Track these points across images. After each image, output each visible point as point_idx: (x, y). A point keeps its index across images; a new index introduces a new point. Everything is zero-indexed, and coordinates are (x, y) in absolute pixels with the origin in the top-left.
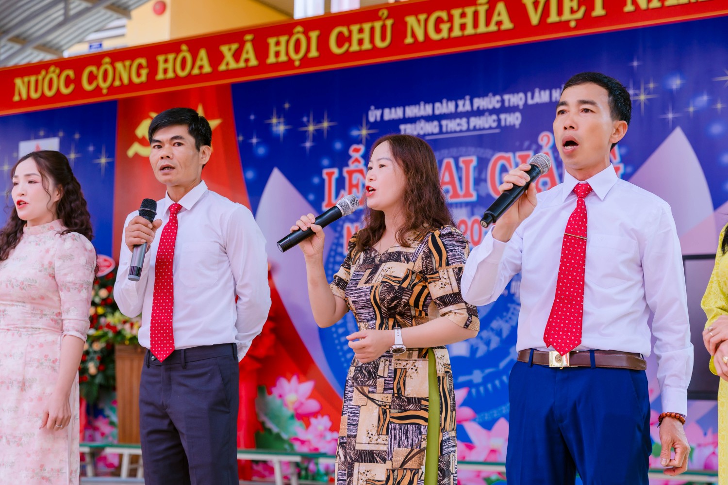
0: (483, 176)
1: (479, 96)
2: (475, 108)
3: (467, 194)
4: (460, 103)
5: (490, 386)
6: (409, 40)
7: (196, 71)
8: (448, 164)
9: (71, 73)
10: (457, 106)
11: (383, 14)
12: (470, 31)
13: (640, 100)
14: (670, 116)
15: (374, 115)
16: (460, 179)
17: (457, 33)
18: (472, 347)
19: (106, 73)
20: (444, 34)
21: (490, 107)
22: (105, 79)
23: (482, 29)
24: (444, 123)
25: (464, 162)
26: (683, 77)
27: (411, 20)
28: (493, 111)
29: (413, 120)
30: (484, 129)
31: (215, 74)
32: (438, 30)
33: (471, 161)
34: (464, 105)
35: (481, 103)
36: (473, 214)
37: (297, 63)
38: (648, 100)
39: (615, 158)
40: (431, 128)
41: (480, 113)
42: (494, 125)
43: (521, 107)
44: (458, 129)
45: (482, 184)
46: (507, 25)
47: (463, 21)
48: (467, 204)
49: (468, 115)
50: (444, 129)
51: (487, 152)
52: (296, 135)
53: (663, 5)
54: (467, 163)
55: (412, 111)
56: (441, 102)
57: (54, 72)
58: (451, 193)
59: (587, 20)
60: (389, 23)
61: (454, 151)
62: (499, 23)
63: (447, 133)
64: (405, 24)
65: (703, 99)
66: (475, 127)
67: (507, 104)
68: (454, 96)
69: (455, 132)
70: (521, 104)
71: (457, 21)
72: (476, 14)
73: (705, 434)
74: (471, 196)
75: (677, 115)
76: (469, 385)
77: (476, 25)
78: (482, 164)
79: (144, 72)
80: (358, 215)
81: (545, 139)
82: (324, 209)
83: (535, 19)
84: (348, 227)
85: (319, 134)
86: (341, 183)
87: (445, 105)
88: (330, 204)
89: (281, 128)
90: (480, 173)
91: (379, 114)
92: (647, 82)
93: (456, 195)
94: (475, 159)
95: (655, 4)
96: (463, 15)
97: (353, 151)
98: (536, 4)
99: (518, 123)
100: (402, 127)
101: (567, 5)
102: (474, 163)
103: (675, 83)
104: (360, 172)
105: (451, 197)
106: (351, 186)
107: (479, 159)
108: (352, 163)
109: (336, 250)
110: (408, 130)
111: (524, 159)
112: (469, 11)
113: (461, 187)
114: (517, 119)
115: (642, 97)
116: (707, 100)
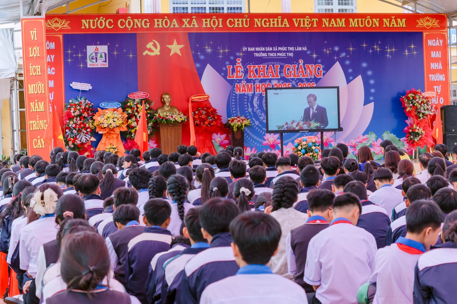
0: (282, 71)
2: (279, 50)
6: (256, 26)
7: (172, 26)
8: (271, 66)
9: (112, 20)
10: (273, 49)
11: (246, 16)
12: (276, 26)
14: (336, 58)
15: (244, 49)
16: (275, 71)
17: (272, 26)
19: (129, 22)
20: (268, 26)
21: (284, 50)
22: (129, 24)
23: (280, 26)
24: (269, 54)
25: (276, 66)
26: (338, 47)
27: (256, 20)
28: (284, 52)
29: (258, 52)
30: (282, 57)
31: (180, 28)
32: (265, 24)
34: (275, 49)
35: (279, 48)
36: (279, 82)
37: (215, 29)
40: (264, 55)
41: (280, 52)
42: (285, 56)
45: (282, 73)
46: (288, 26)
48: (277, 79)
49: (276, 52)
51: (283, 64)
52: (215, 53)
53: (333, 26)
55: (258, 49)
57: (103, 19)
59: (312, 27)
60: (248, 19)
61: (273, 63)
62: (285, 25)
63: (270, 57)
64: (254, 21)
66: (279, 56)
67: (289, 50)
68: (272, 46)
69: (272, 57)
70: (293, 50)
71: (272, 23)
72: (278, 21)
74: (279, 77)
77: (278, 24)
78: (282, 67)
79: (148, 24)
80: (240, 81)
81: (301, 61)
82: (228, 78)
83: (296, 25)
84: (237, 85)
85: (224, 53)
86: (233, 70)
87: (269, 48)
88: (230, 77)
89: (210, 50)
90: (281, 70)
91: (246, 49)
92: (329, 48)
93: (273, 76)
94: (279, 65)
95: (331, 26)
96: (273, 21)
97: (237, 60)
98: (296, 21)
99: (292, 56)
100: (255, 54)
101: (306, 22)
102: (279, 67)
103: (337, 49)
104: (240, 67)
105: (272, 77)
106: (237, 71)
107: (280, 66)
108: (237, 64)
109: (232, 92)
110: (257, 55)
111: (294, 67)
112: (276, 20)
113: (275, 74)
114: (292, 54)
115: (328, 52)
116: (345, 54)
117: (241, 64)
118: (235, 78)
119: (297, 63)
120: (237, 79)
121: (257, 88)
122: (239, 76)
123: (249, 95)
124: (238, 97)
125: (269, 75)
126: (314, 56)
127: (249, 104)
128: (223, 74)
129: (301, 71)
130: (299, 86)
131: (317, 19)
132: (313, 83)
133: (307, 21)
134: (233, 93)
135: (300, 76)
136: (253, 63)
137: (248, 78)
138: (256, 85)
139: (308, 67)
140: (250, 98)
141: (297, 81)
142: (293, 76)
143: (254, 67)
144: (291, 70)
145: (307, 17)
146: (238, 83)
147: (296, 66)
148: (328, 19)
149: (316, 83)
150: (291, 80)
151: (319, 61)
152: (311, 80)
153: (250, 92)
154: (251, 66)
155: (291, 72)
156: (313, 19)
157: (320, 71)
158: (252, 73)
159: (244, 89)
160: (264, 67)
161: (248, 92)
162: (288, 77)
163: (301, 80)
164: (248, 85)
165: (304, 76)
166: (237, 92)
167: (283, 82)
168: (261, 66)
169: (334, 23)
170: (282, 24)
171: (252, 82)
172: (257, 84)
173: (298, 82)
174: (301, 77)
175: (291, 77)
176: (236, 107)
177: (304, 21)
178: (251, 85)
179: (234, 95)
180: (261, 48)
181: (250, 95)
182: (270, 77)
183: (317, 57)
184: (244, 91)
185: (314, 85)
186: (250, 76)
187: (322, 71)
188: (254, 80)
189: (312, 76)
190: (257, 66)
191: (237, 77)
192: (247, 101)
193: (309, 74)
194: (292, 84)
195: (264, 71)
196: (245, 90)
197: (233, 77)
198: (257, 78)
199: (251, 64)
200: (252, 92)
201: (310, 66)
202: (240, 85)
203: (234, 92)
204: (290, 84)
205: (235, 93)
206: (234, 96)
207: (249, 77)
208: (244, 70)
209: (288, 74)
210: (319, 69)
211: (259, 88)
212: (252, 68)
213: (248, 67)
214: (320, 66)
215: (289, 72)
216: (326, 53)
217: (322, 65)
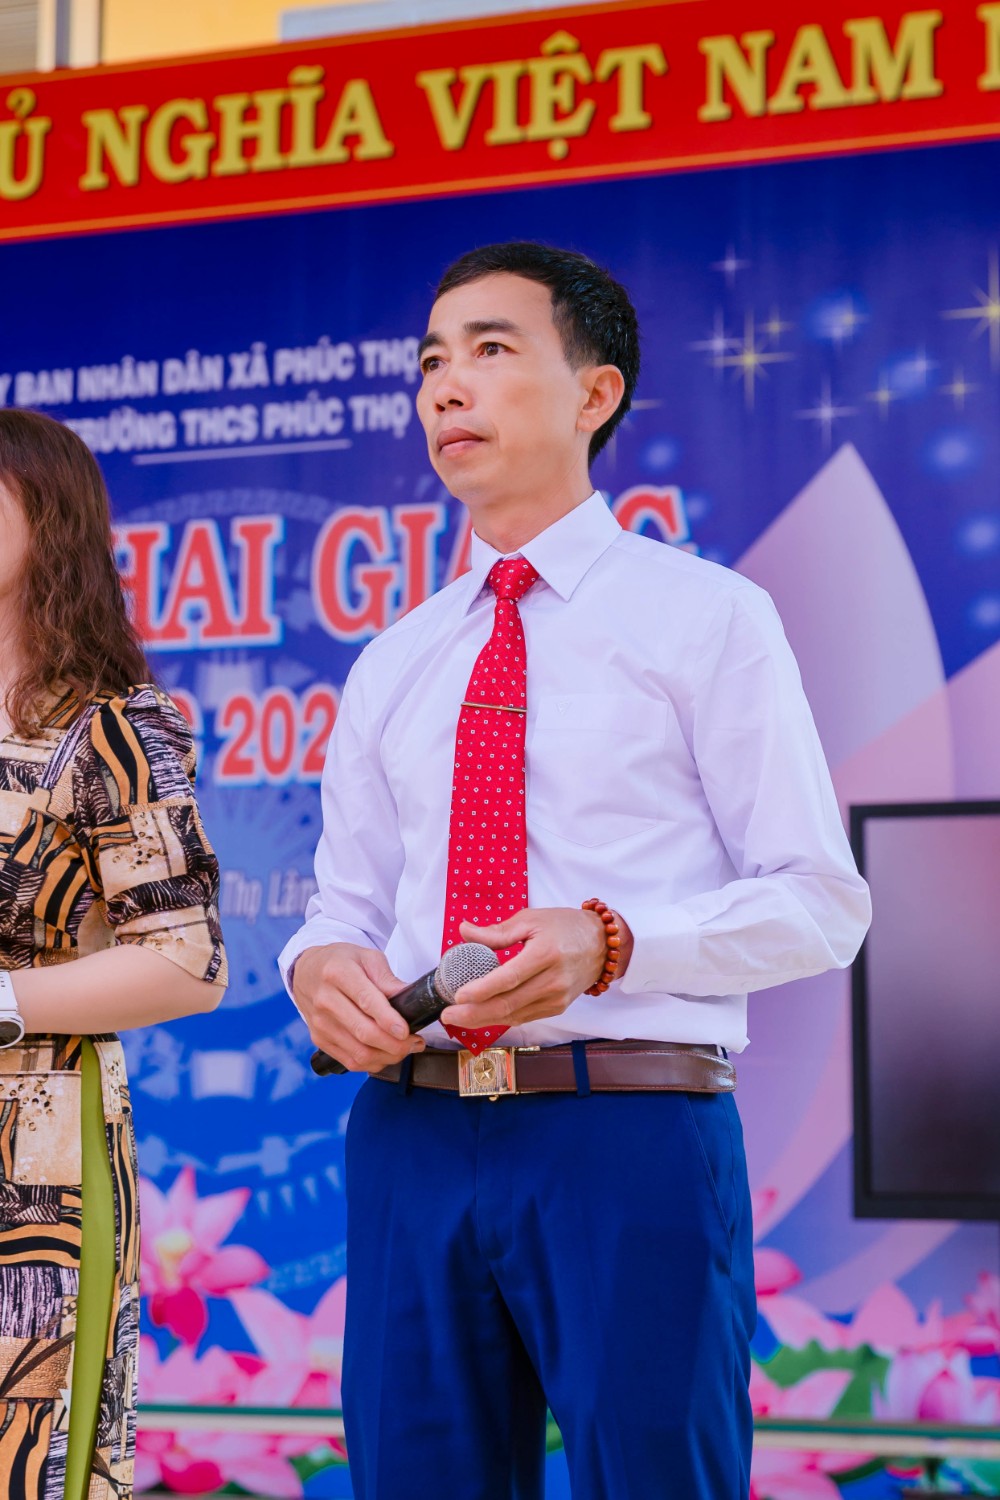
0: (300, 573)
1: (292, 344)
2: (280, 377)
3: (255, 624)
4: (238, 362)
5: (310, 1184)
6: (94, 179)
8: (201, 538)
10: (228, 371)
11: (20, 102)
12: (268, 158)
13: (741, 367)
14: (827, 413)
16: (234, 580)
17: (231, 162)
18: (260, 1068)
20: (196, 166)
21: (324, 375)
23: (304, 153)
24: (190, 417)
25: (245, 531)
26: (860, 304)
27: (100, 124)
28: (332, 388)
29: (101, 409)
30: (304, 438)
32: (177, 155)
33: (267, 529)
34: (248, 369)
35: (288, 362)
36: (268, 681)
38: (766, 366)
39: (673, 527)
40: (153, 431)
41: (292, 392)
42: (334, 427)
43: (411, 378)
44: (230, 436)
45: (298, 596)
46: (375, 145)
47: (250, 129)
48: (253, 653)
49: (259, 397)
50: (190, 437)
51: (311, 506)
53: (806, 104)
54: (255, 535)
55: (97, 382)
56: (183, 360)
58: (207, 620)
60: (37, 128)
61: (218, 500)
62: (351, 141)
63: (198, 446)
64: (83, 133)
65: (917, 369)
66: (278, 431)
67: (370, 369)
68: (222, 343)
69: (222, 445)
70: (411, 368)
71: (234, 130)
72: (286, 113)
73: (921, 1319)
74: (264, 628)
75: (845, 411)
76: (248, 1180)
77: (285, 143)
78: (299, 538)
83: (452, 131)
87: (193, 366)
90: (291, 565)
91: (3, 387)
92: (762, 318)
93: (220, 626)
94: (277, 522)
95: (786, 101)
96: (250, 114)
98: (456, 90)
99: (399, 422)
101: (544, 96)
102: (276, 536)
103: (841, 322)
105: (208, 632)
107: (290, 525)
111: (417, 525)
112: (269, 102)
113: (237, 603)
114: (399, 411)
115: (750, 360)
116: (927, 371)
125: (183, 620)
131: (654, 56)
133: (557, 78)
144: (380, 559)
145: (562, 40)
147: (429, 518)
148: (758, 41)
151: (660, 455)
155: (379, 582)
156: (609, 60)
160: (143, 543)
162: (354, 626)
167: (300, 673)
169: (823, 70)
170: (319, 139)
175: (378, 626)
177: (524, 85)
180: (128, 371)
182: (194, 637)
183: (637, 415)
195: (139, 585)
209: (354, 599)
214: (664, 507)
215: (368, 578)
216: (729, 370)
217: (687, 494)
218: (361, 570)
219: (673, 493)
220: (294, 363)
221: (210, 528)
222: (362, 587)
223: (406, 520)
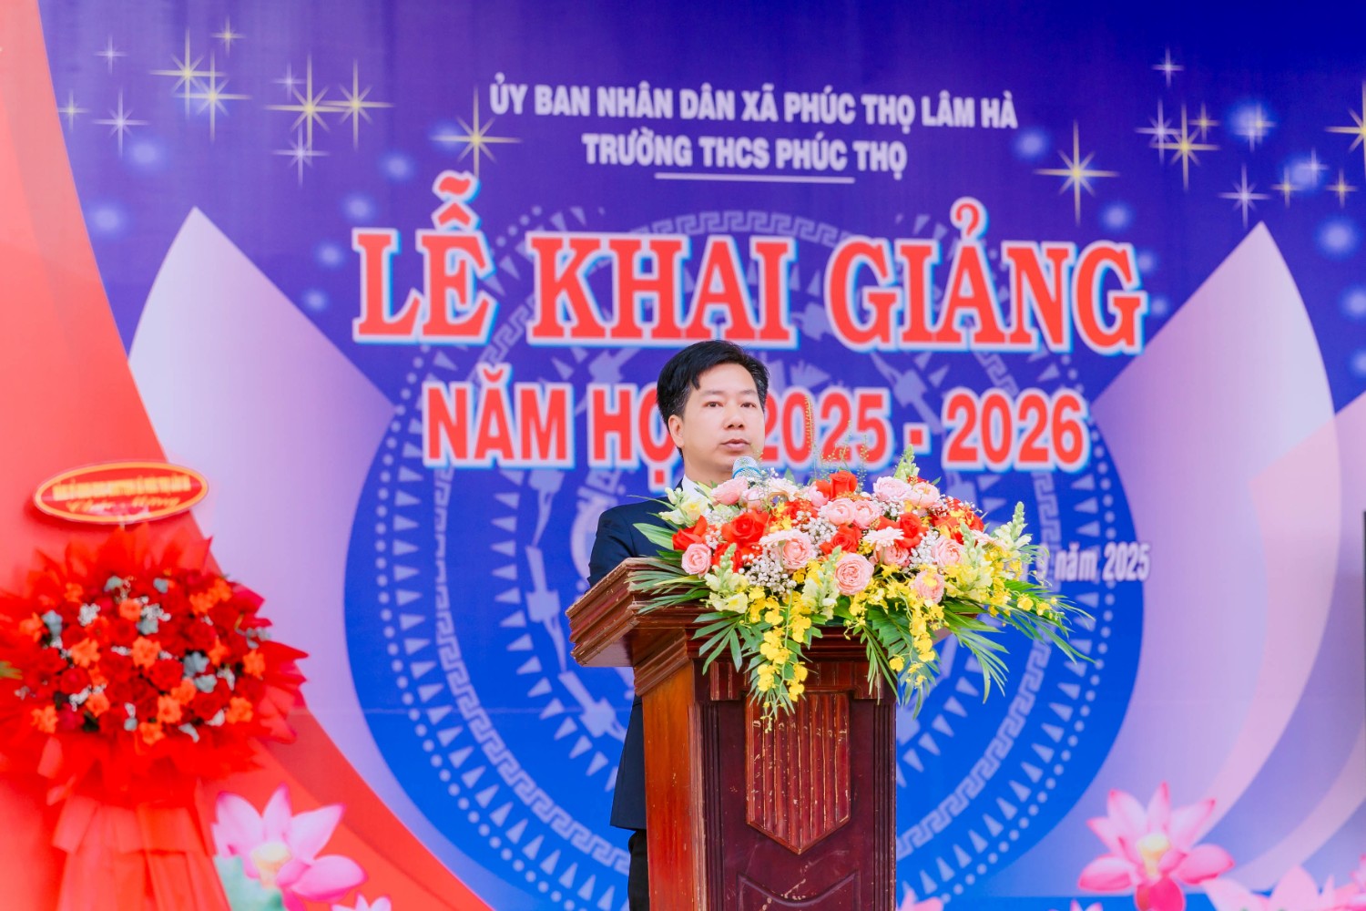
0: (813, 289)
1: (799, 90)
2: (789, 117)
3: (773, 330)
4: (750, 98)
8: (720, 250)
10: (740, 106)
13: (1179, 151)
14: (1245, 196)
15: (504, 97)
16: (754, 291)
21: (829, 119)
24: (706, 143)
25: (761, 247)
26: (1268, 113)
28: (834, 131)
29: (619, 125)
30: (813, 172)
33: (783, 248)
34: (759, 105)
35: (796, 103)
38: (1197, 153)
39: (1128, 277)
40: (673, 151)
41: (802, 130)
42: (840, 165)
43: (906, 130)
44: (745, 163)
45: (812, 308)
49: (772, 131)
50: (708, 161)
51: (826, 233)
52: (258, 121)
54: (772, 253)
55: (614, 101)
56: (698, 91)
58: (729, 324)
61: (735, 218)
63: (714, 169)
65: (1311, 169)
66: (789, 163)
67: (870, 119)
68: (736, 80)
69: (737, 170)
70: (906, 121)
74: (784, 335)
75: (1258, 197)
78: (811, 259)
80: (463, 363)
81: (967, 214)
82: (359, 337)
84: (435, 395)
85: (330, 132)
86: (407, 273)
87: (707, 96)
88: (374, 325)
89: (212, 98)
90: (805, 279)
91: (519, 93)
92: (1193, 115)
93: (740, 328)
94: (791, 243)
97: (444, 186)
99: (899, 167)
100: (589, 140)
102: (790, 254)
103: (1253, 124)
104: (469, 245)
105: (731, 333)
106: (441, 282)
107: (803, 246)
108: (444, 219)
109: (397, 453)
110: (605, 149)
111: (917, 256)
113: (757, 312)
114: (897, 157)
115: (1185, 147)
116: (1318, 171)
117: (474, 219)
118: (417, 336)
119: (940, 230)
120: (435, 349)
121: (605, 423)
122: (451, 319)
123: (535, 482)
124: (442, 500)
125: (707, 322)
126: (1078, 174)
127: (535, 558)
128: (316, 300)
129: (967, 290)
130: (952, 415)
132: (1063, 392)
134: (400, 461)
135: (957, 338)
136: (578, 213)
137: (533, 340)
138: (599, 396)
139: (1027, 262)
140: (545, 511)
141: (937, 378)
142: (907, 337)
143: (583, 249)
144: (885, 283)
146: (446, 377)
147: (927, 251)
149: (1091, 396)
150: (885, 369)
151: (1117, 216)
152: (1051, 372)
153: (544, 454)
154: (557, 244)
155: (884, 302)
157: (1118, 302)
158: (563, 298)
159: (494, 431)
160: (666, 250)
161: (526, 453)
162: (864, 337)
163: (968, 371)
164: (529, 398)
165: (990, 333)
166: (435, 453)
167: (818, 376)
168: (636, 245)
171: (565, 371)
172: (608, 391)
173: (948, 384)
174: (967, 342)
175: (886, 338)
176: (424, 584)
178: (557, 399)
179: (406, 475)
180: (644, 94)
181: (547, 486)
183: (1096, 182)
184: (494, 443)
185: (1076, 407)
186: (549, 327)
187: (1136, 302)
188: (580, 356)
189: (1058, 339)
190: (605, 238)
191: (437, 324)
192: (523, 536)
193: (1035, 323)
194: (895, 402)
195: (664, 286)
196: (503, 443)
197: (406, 326)
198: (608, 341)
199: (558, 219)
200: (561, 454)
201: (1041, 252)
202: (461, 395)
203: (409, 451)
204: (876, 402)
205: (416, 464)
206: (409, 488)
207: (538, 332)
208: (500, 274)
209: (863, 315)
210: (1111, 281)
211: (621, 423)
212: (564, 256)
213: (529, 249)
214: (1121, 259)
215: (873, 298)
216: (1170, 153)
217: (1139, 249)
218: (867, 291)
219: (1128, 248)
220: (799, 104)
221: (729, 242)
222: (868, 305)
223: (905, 250)
